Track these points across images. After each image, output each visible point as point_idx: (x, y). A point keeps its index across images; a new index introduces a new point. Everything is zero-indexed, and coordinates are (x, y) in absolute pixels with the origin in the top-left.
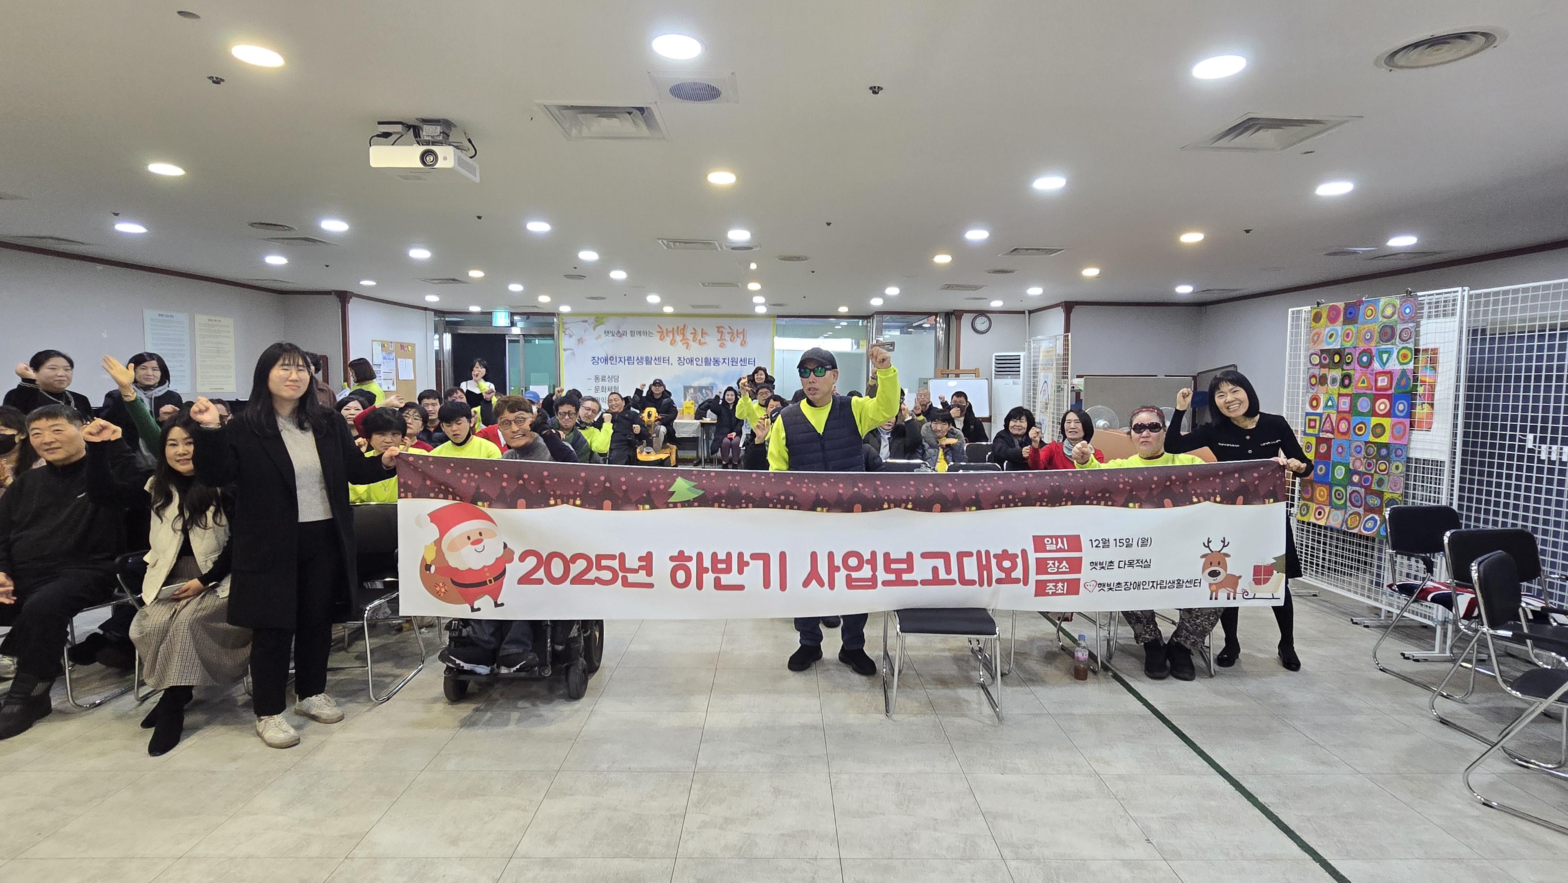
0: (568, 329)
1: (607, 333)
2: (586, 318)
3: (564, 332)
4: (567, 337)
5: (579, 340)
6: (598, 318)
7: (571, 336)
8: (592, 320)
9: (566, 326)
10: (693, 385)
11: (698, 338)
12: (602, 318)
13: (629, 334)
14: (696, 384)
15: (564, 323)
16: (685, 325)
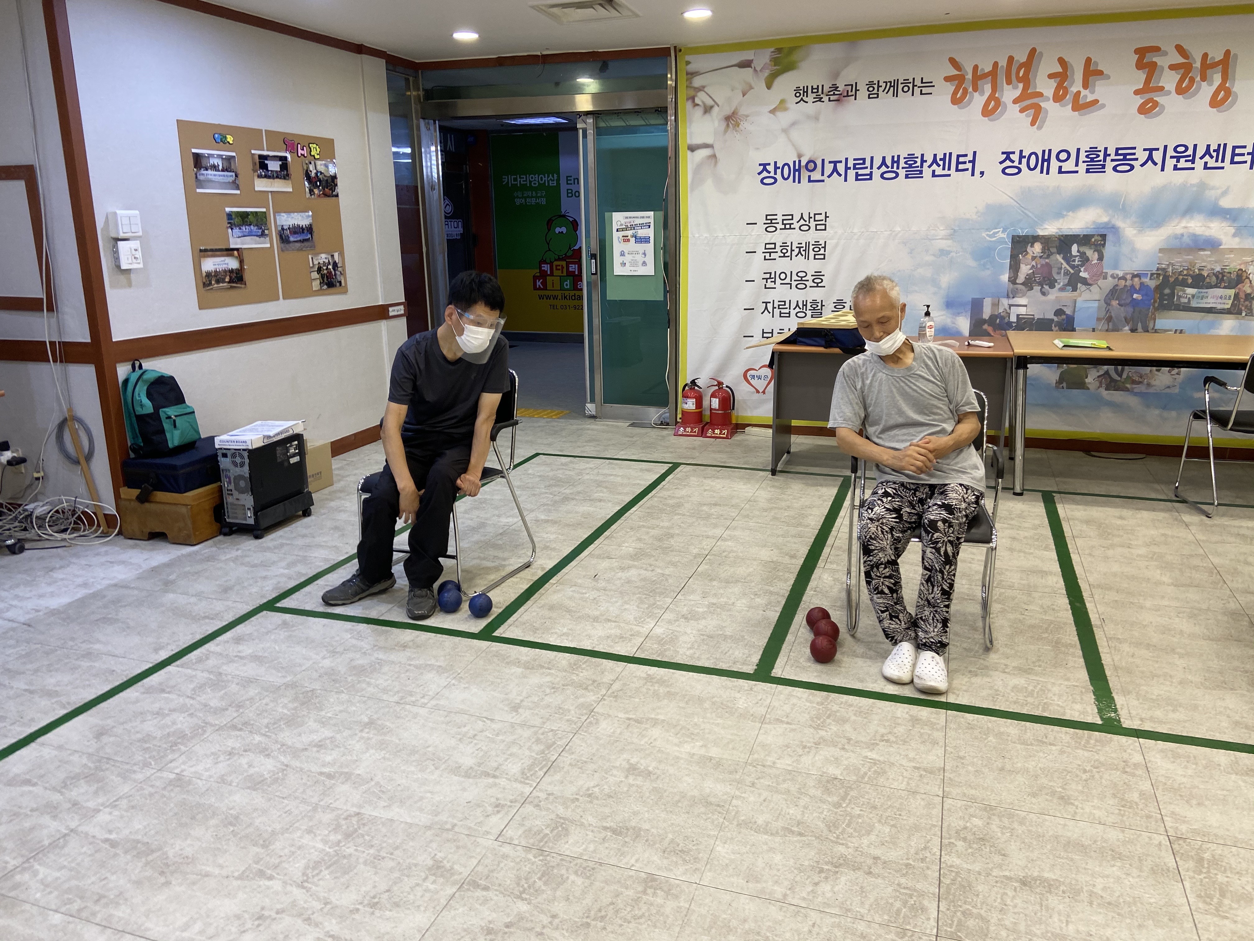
0: (701, 89)
1: (801, 93)
2: (747, 55)
3: (693, 99)
4: (699, 111)
5: (728, 119)
6: (779, 50)
7: (707, 110)
8: (763, 59)
9: (697, 82)
10: (1041, 233)
11: (1074, 89)
12: (792, 50)
13: (863, 92)
14: (1050, 229)
15: (692, 75)
16: (1033, 51)
